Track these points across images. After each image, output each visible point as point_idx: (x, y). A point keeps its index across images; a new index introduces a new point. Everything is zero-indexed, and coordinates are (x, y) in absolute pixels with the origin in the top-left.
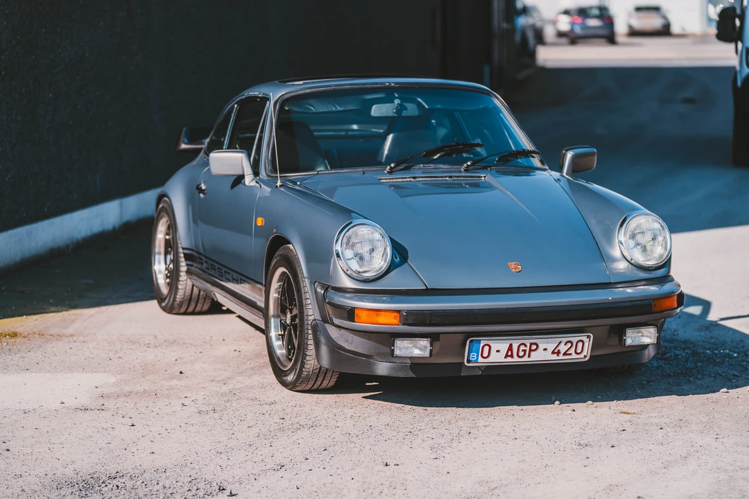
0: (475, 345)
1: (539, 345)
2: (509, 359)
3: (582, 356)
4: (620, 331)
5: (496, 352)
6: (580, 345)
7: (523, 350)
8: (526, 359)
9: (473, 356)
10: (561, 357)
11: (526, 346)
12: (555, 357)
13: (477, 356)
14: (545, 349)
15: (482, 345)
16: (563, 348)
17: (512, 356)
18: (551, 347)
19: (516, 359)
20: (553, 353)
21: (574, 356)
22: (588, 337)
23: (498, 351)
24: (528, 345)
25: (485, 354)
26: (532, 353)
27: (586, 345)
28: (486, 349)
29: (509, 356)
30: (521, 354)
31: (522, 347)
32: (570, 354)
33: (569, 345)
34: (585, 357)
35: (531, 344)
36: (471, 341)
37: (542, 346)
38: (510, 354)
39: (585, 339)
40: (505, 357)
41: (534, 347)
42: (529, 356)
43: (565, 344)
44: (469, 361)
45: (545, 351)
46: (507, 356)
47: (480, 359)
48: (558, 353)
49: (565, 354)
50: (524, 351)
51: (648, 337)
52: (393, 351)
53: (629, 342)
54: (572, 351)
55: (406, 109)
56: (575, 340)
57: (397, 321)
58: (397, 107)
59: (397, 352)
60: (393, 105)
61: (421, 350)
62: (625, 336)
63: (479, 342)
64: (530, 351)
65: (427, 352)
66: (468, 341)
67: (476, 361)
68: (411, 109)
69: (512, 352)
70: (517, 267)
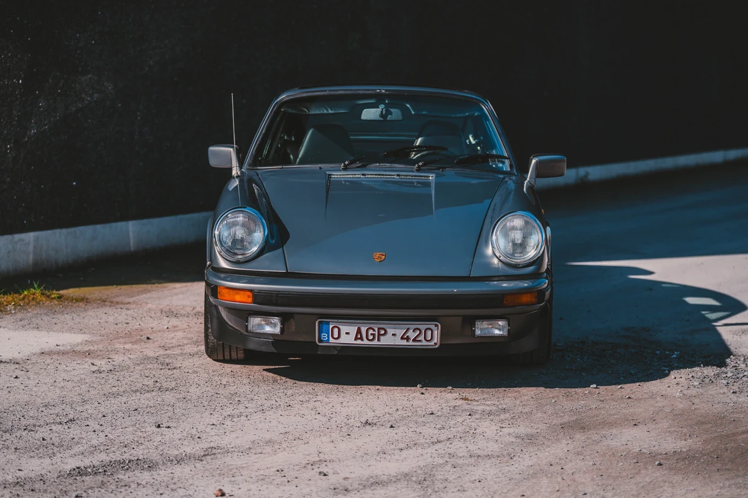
0: (325, 326)
1: (388, 330)
2: (359, 342)
3: (432, 343)
4: (470, 321)
5: (346, 335)
6: (429, 333)
7: (371, 334)
8: (375, 342)
9: (324, 336)
10: (411, 343)
11: (374, 330)
12: (404, 342)
13: (328, 337)
14: (394, 335)
15: (331, 326)
16: (412, 335)
17: (362, 340)
18: (400, 332)
19: (366, 342)
20: (402, 338)
21: (424, 343)
22: (436, 325)
23: (347, 333)
24: (376, 329)
25: (336, 336)
26: (382, 338)
27: (435, 333)
28: (336, 330)
29: (359, 339)
30: (371, 337)
31: (371, 332)
32: (420, 341)
33: (418, 332)
34: (436, 344)
35: (379, 329)
36: (319, 322)
37: (390, 331)
38: (359, 337)
39: (432, 327)
40: (355, 340)
41: (382, 332)
42: (379, 340)
43: (413, 331)
44: (320, 341)
45: (394, 337)
46: (356, 339)
47: (331, 340)
48: (408, 339)
49: (414, 340)
50: (373, 335)
51: (498, 329)
52: (247, 326)
53: (478, 332)
54: (422, 338)
55: (391, 114)
56: (423, 327)
57: (250, 300)
58: (382, 112)
59: (250, 328)
60: (379, 110)
61: (271, 327)
62: (475, 327)
63: (328, 323)
64: (379, 335)
65: (277, 330)
66: (317, 322)
67: (328, 341)
68: (396, 114)
69: (361, 335)
70: (381, 257)
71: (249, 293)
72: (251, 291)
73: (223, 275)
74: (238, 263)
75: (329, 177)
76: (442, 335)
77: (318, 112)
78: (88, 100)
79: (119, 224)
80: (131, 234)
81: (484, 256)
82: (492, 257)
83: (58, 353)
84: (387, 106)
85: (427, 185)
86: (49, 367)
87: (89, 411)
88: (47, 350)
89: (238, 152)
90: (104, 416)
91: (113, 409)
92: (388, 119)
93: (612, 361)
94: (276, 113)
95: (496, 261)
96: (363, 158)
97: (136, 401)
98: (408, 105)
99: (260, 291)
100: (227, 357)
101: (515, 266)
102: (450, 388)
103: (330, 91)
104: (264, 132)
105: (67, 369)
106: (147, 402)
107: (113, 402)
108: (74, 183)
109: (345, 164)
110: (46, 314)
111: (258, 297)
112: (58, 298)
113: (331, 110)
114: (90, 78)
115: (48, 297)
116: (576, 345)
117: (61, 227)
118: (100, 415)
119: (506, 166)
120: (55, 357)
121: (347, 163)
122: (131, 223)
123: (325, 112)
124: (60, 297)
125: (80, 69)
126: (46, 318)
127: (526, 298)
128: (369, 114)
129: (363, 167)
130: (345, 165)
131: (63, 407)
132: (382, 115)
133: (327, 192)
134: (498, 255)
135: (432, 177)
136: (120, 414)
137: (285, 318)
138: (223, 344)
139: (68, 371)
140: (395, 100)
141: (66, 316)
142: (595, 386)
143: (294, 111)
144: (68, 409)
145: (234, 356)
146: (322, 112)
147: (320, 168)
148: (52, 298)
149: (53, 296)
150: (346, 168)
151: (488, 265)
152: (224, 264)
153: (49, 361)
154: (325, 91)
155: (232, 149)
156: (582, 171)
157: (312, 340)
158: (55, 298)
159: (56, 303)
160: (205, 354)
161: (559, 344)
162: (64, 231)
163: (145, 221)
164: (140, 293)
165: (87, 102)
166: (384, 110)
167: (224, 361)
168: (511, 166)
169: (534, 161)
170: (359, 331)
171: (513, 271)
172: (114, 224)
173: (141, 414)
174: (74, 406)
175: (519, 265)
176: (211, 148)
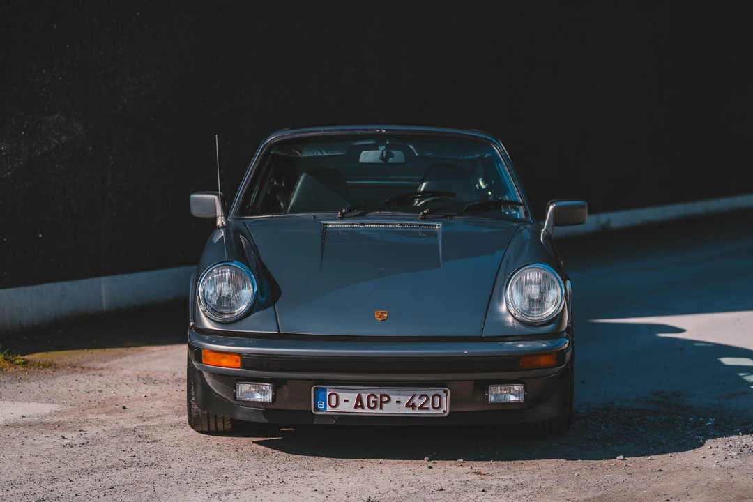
0: (321, 393)
1: (391, 396)
2: (359, 410)
3: (441, 411)
4: (483, 387)
5: (345, 402)
6: (437, 400)
7: (373, 401)
8: (378, 410)
9: (321, 404)
10: (417, 411)
11: (376, 397)
12: (410, 410)
13: (325, 405)
14: (398, 402)
15: (328, 393)
16: (418, 402)
17: (363, 408)
18: (405, 399)
19: (367, 410)
20: (407, 406)
21: (432, 411)
22: (445, 391)
23: (346, 401)
24: (379, 396)
25: (334, 403)
26: (385, 405)
27: (444, 399)
28: (334, 397)
29: (359, 407)
30: (372, 405)
31: (373, 399)
32: (427, 408)
33: (425, 399)
34: (444, 412)
35: (382, 396)
36: (316, 389)
37: (394, 398)
38: (360, 404)
39: (441, 393)
41: (385, 399)
42: (381, 408)
43: (420, 398)
44: (317, 409)
45: (398, 404)
46: (356, 407)
47: (329, 408)
48: (414, 406)
49: (421, 408)
50: (375, 402)
51: (514, 395)
52: (235, 393)
53: (491, 399)
54: (429, 405)
55: (392, 156)
56: (430, 394)
57: (238, 364)
58: (382, 154)
59: (238, 395)
60: (379, 152)
61: (261, 395)
62: (488, 393)
63: (325, 390)
64: (382, 402)
65: (269, 398)
66: (313, 389)
67: (325, 409)
68: (398, 156)
69: (362, 403)
70: (383, 316)
71: (237, 357)
72: (239, 354)
73: (207, 337)
74: (224, 323)
75: (324, 227)
76: (452, 402)
77: (311, 155)
78: (55, 143)
79: (89, 281)
80: (103, 292)
81: (498, 314)
82: (506, 315)
83: (25, 425)
84: (388, 148)
85: (434, 234)
86: (14, 441)
87: (60, 490)
88: (12, 422)
89: (223, 200)
90: (76, 495)
91: (87, 487)
92: (389, 162)
93: (641, 430)
94: (265, 156)
95: (510, 319)
96: (362, 207)
97: (112, 478)
98: (411, 147)
99: (249, 355)
100: (213, 428)
101: (532, 325)
102: (461, 460)
103: (324, 131)
104: (251, 177)
105: (35, 442)
106: (124, 479)
107: (86, 479)
108: (40, 236)
109: (342, 212)
110: (10, 381)
111: (246, 360)
112: (23, 363)
113: (326, 152)
114: (58, 119)
115: (12, 362)
116: (600, 411)
117: (26, 284)
118: (73, 495)
119: (520, 213)
120: (21, 429)
121: (344, 211)
122: (103, 279)
123: (319, 154)
124: (25, 363)
125: (46, 109)
126: (9, 386)
127: (544, 361)
128: (368, 156)
129: (362, 215)
130: (342, 214)
131: (31, 485)
132: (382, 158)
133: (323, 244)
134: (513, 312)
135: (438, 226)
136: (94, 493)
137: (277, 385)
138: (208, 413)
139: (35, 445)
140: (396, 140)
141: (33, 383)
142: (622, 457)
143: (285, 154)
144: (36, 487)
145: (220, 427)
146: (316, 155)
147: (315, 217)
148: (17, 364)
149: (18, 362)
150: (343, 217)
151: (502, 324)
152: (208, 325)
153: (14, 434)
154: (320, 131)
155: (216, 197)
156: (603, 218)
157: (306, 408)
158: (19, 364)
159: (21, 369)
160: (188, 425)
161: (581, 411)
162: (29, 288)
163: (119, 277)
164: (113, 358)
165: (53, 145)
166: (385, 152)
167: (209, 433)
168: (526, 214)
169: (551, 208)
170: (359, 398)
171: (530, 330)
172: (84, 281)
173: (118, 492)
174: (42, 484)
175: (536, 323)
176: (194, 196)
